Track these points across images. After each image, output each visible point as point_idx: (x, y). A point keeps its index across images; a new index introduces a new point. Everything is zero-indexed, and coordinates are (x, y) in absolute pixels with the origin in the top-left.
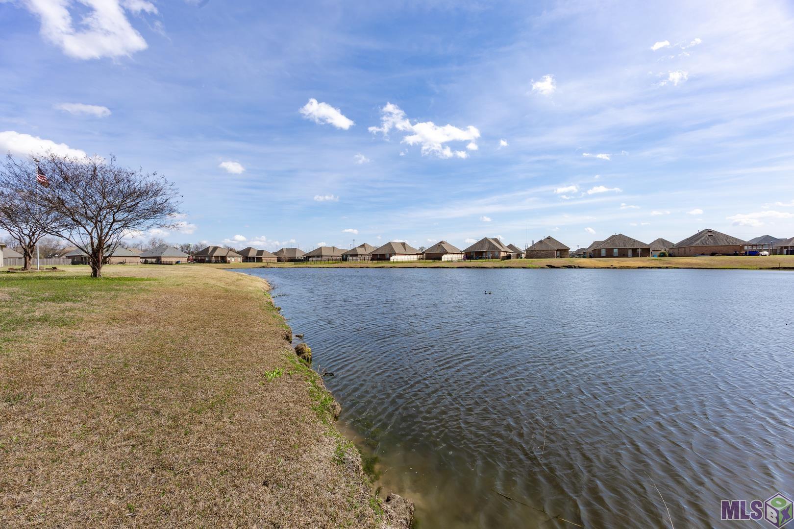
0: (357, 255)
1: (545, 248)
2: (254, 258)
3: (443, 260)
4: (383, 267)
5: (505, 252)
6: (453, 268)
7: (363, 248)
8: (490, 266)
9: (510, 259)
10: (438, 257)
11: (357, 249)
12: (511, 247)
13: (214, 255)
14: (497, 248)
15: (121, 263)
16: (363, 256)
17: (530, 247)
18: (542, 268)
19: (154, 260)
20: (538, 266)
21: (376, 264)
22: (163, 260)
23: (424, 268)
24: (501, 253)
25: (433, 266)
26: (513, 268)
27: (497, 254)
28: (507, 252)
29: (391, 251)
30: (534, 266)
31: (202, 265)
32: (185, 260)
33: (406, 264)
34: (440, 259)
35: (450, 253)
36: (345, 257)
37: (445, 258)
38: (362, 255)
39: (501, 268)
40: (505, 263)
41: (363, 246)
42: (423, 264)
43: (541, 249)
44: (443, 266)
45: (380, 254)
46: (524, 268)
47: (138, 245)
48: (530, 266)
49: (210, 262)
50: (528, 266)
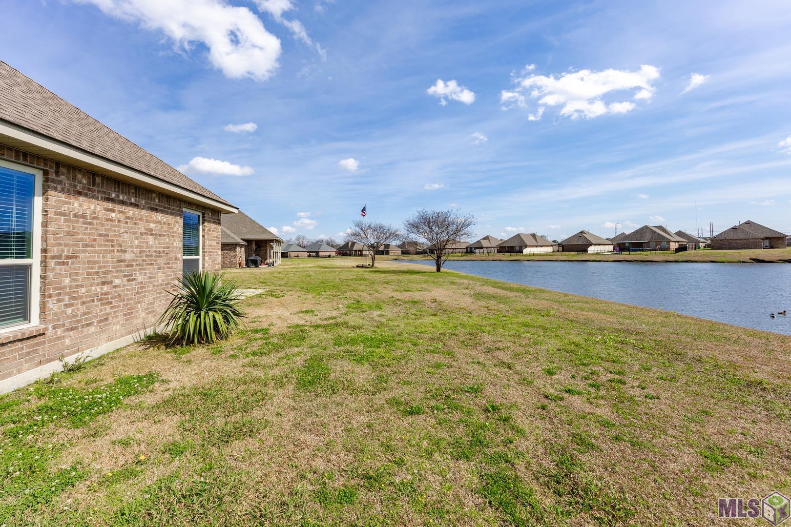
0: (482, 248)
1: (742, 237)
2: (382, 251)
3: (589, 252)
4: (518, 260)
5: (676, 242)
6: (607, 261)
7: (487, 241)
8: (661, 260)
9: (686, 250)
10: (583, 249)
11: (482, 241)
12: (680, 234)
13: (354, 249)
14: (664, 237)
15: (297, 256)
16: (490, 249)
17: (718, 235)
18: (743, 262)
19: (314, 254)
20: (735, 260)
21: (506, 256)
22: (321, 254)
23: (569, 261)
24: (671, 243)
25: (580, 259)
26: (696, 262)
27: (664, 244)
28: (678, 242)
29: (522, 243)
30: (728, 259)
31: (345, 258)
32: (334, 254)
33: (544, 257)
34: (586, 251)
35: (595, 245)
36: (469, 249)
37: (591, 250)
38: (487, 247)
39: (676, 262)
40: (682, 255)
41: (486, 238)
42: (566, 256)
43: (736, 237)
44: (594, 259)
45: (508, 247)
46: (712, 262)
47: (289, 241)
48: (723, 260)
49: (350, 255)
50: (719, 259)
